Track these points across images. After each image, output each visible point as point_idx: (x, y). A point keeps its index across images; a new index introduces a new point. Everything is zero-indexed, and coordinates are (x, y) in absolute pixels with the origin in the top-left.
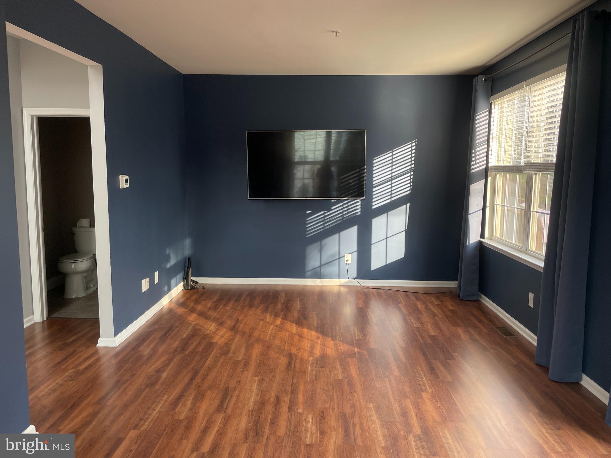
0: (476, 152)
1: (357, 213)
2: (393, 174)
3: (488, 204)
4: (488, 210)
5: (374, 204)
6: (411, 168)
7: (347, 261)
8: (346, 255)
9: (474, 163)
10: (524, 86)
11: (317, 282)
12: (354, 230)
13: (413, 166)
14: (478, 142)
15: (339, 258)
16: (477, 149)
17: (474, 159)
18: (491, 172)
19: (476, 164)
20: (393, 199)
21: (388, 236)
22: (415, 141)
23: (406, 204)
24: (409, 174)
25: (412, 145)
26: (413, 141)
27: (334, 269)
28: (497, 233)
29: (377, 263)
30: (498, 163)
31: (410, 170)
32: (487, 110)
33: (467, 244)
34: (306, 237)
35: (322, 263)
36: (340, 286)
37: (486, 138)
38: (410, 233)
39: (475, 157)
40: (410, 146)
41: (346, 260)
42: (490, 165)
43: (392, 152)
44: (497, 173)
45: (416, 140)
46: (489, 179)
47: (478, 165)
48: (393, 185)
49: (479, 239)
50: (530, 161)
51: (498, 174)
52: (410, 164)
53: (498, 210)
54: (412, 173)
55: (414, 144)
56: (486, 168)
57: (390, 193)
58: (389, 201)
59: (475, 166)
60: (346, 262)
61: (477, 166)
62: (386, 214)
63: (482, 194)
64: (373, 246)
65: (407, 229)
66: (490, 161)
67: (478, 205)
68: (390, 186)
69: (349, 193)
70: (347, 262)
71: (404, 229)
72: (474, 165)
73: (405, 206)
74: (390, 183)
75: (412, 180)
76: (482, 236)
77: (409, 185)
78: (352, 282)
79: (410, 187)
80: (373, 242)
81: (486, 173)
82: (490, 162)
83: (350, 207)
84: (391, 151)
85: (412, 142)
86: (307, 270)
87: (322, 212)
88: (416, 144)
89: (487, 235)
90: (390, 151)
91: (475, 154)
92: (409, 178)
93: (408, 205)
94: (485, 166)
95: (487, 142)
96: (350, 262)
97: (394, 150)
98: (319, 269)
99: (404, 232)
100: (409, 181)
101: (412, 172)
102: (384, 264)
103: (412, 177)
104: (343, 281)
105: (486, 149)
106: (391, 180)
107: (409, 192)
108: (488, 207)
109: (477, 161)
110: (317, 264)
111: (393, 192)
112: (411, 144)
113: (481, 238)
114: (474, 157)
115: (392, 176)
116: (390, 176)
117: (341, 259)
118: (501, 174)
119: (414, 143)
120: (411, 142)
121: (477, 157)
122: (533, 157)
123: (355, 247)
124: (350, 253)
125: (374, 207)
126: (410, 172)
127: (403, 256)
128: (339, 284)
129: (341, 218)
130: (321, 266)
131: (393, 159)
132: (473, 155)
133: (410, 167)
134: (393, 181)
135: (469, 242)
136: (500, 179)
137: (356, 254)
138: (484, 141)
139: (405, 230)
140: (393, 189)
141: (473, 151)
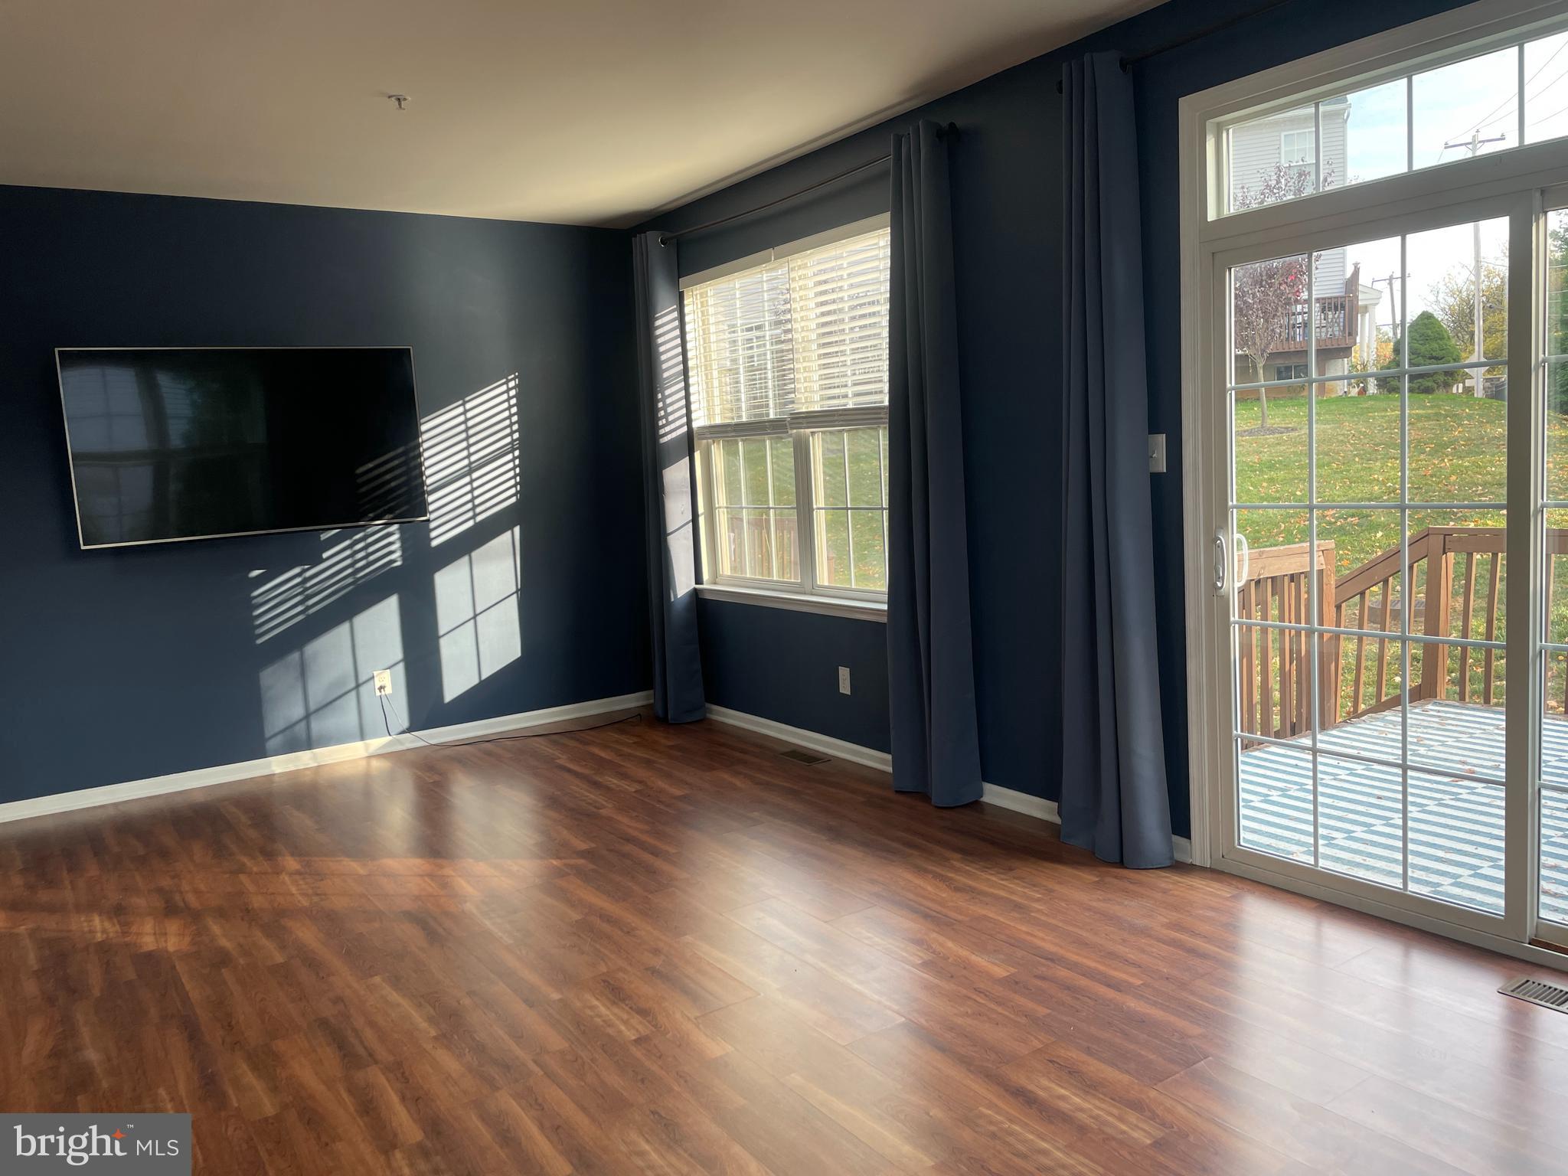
0: (664, 398)
1: (394, 561)
2: (473, 458)
3: (701, 509)
4: (702, 521)
5: (433, 534)
6: (513, 441)
7: (381, 688)
8: (375, 673)
9: (664, 421)
10: (773, 259)
11: (302, 761)
12: (391, 605)
13: (516, 436)
14: (665, 375)
15: (358, 686)
16: (667, 392)
17: (662, 413)
18: (699, 439)
19: (668, 423)
20: (479, 518)
21: (478, 612)
22: (513, 376)
23: (512, 528)
24: (510, 457)
25: (508, 386)
26: (510, 378)
27: (346, 715)
28: (726, 569)
29: (456, 682)
30: (709, 419)
31: (510, 446)
32: (675, 306)
33: (672, 600)
34: (259, 641)
35: (313, 707)
36: (369, 757)
37: (681, 367)
38: (528, 595)
39: (664, 408)
40: (504, 388)
41: (378, 685)
42: (695, 425)
43: (463, 404)
44: (710, 441)
45: (517, 374)
46: (697, 455)
47: (673, 426)
48: (475, 484)
49: (693, 585)
50: (798, 409)
51: (714, 442)
52: (508, 431)
53: (722, 519)
54: (517, 453)
55: (512, 384)
56: (688, 431)
57: (470, 506)
58: (471, 523)
59: (667, 429)
60: (378, 693)
61: (671, 430)
62: (466, 559)
63: (687, 487)
64: (443, 642)
65: (519, 587)
66: (694, 416)
67: (682, 513)
68: (468, 488)
69: (386, 507)
70: (380, 692)
71: (514, 590)
72: (664, 426)
73: (509, 533)
74: (467, 479)
75: (518, 470)
76: (698, 579)
77: (512, 482)
78: (400, 742)
79: (515, 486)
80: (442, 631)
81: (689, 444)
82: (695, 420)
83: (371, 549)
84: (460, 402)
85: (507, 379)
86: (268, 733)
87: (297, 570)
88: (517, 383)
89: (706, 576)
90: (458, 401)
91: (664, 403)
92: (511, 465)
93: (517, 530)
94: (685, 429)
95: (683, 377)
96: (388, 690)
97: (467, 399)
98: (303, 724)
99: (515, 595)
100: (512, 474)
101: (516, 449)
102: (476, 681)
103: (517, 462)
104: (377, 743)
105: (684, 391)
106: (470, 473)
107: (513, 500)
108: (702, 514)
109: (671, 418)
110: (297, 711)
111: (477, 502)
112: (506, 383)
113: (696, 584)
114: (662, 409)
115: (471, 463)
116: (466, 462)
117: (363, 689)
118: (718, 444)
119: (513, 382)
120: (504, 380)
121: (669, 410)
122: (803, 401)
123: (397, 652)
124: (387, 666)
125: (434, 543)
126: (512, 451)
127: (518, 654)
128: (367, 755)
129: (350, 580)
130: (307, 717)
131: (467, 420)
132: (660, 405)
133: (509, 440)
134: (475, 475)
135: (675, 595)
136: (718, 453)
137: (401, 667)
138: (676, 375)
139: (516, 592)
140: (476, 493)
141: (660, 396)
